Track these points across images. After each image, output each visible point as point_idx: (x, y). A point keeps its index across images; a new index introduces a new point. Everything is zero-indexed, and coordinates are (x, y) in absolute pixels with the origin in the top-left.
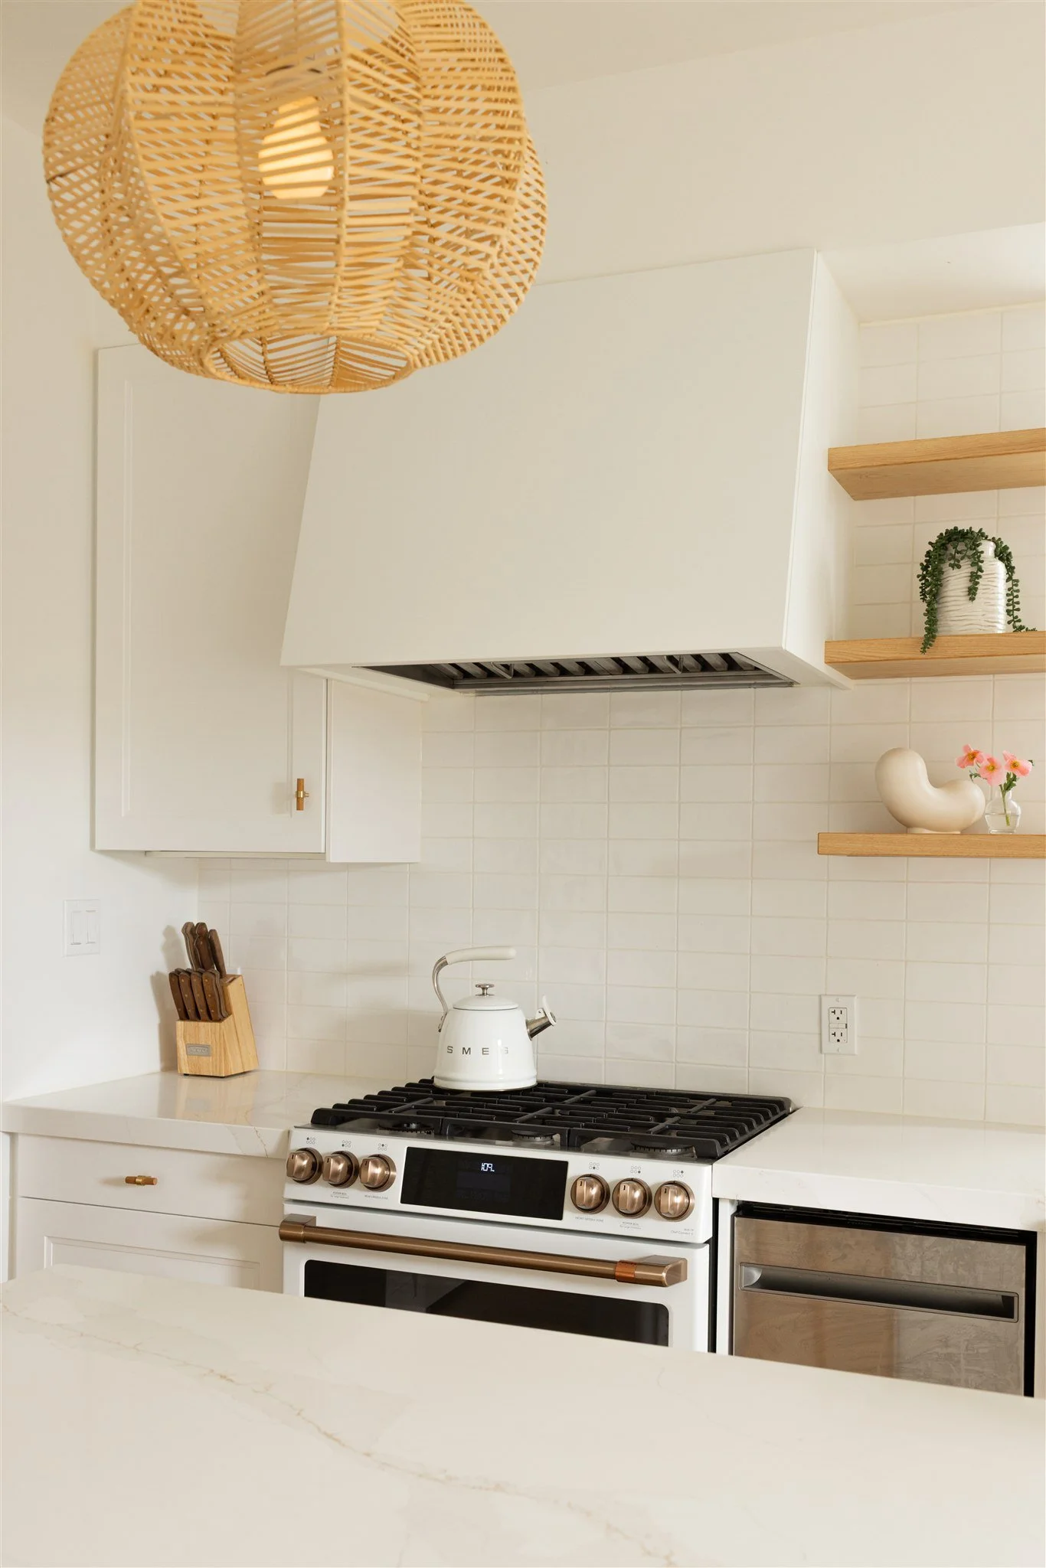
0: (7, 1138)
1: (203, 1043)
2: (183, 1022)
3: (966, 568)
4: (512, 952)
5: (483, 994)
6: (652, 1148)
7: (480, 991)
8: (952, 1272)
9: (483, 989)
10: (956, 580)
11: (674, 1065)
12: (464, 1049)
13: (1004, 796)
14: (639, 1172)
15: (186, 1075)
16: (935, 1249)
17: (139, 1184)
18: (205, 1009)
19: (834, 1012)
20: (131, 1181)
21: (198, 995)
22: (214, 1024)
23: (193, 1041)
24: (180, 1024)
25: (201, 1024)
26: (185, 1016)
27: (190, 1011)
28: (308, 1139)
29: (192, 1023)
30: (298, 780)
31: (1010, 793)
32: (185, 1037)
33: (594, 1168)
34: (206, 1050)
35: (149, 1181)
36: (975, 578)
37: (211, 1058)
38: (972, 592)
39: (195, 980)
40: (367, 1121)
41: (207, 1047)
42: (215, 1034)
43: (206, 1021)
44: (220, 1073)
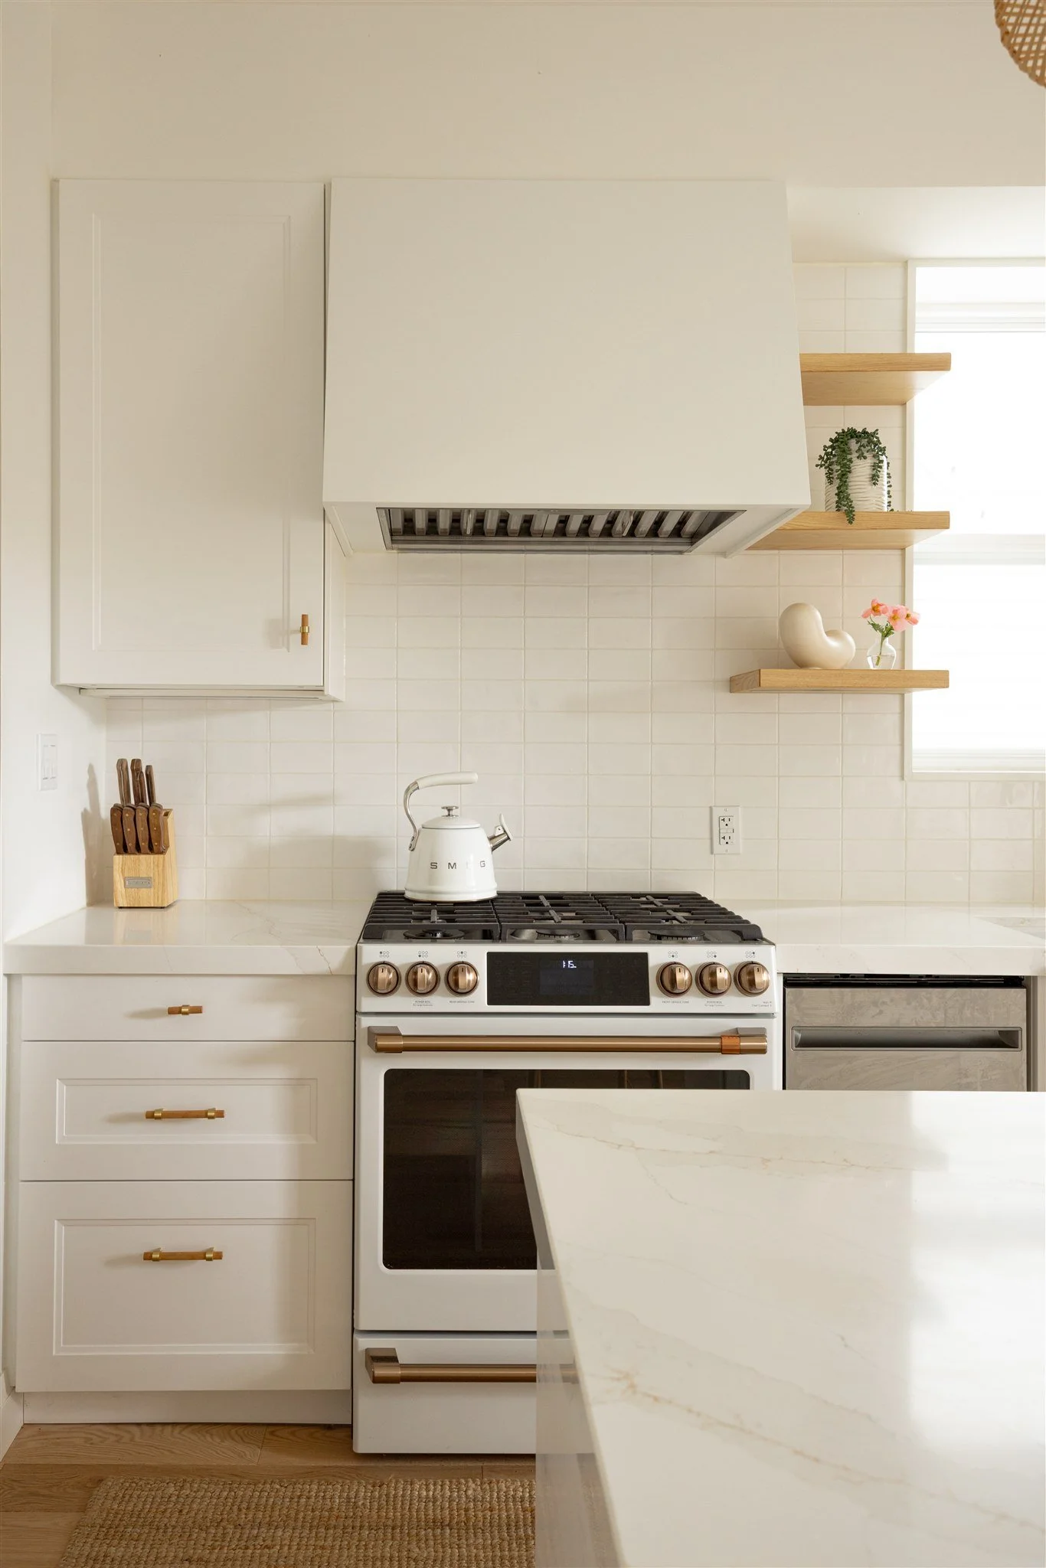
0: (6, 979)
1: (145, 876)
2: (121, 856)
3: (870, 461)
4: (475, 777)
5: (449, 815)
6: (680, 937)
7: (446, 812)
8: (969, 1015)
9: (449, 810)
10: (861, 469)
11: (586, 871)
12: (449, 864)
13: (883, 640)
14: (715, 956)
15: (121, 908)
16: (955, 998)
17: (186, 1013)
18: (147, 843)
19: (724, 820)
20: (173, 1011)
21: (142, 828)
22: (156, 856)
23: (132, 874)
24: (118, 859)
25: (142, 857)
26: (123, 849)
27: (131, 845)
28: (381, 953)
29: (132, 856)
30: (303, 616)
31: (887, 639)
32: (123, 871)
33: (673, 956)
34: (147, 882)
35: (198, 1010)
36: (877, 466)
37: (152, 890)
38: (874, 479)
39: (141, 814)
40: (401, 932)
41: (149, 879)
42: (158, 866)
43: (148, 854)
44: (162, 904)
